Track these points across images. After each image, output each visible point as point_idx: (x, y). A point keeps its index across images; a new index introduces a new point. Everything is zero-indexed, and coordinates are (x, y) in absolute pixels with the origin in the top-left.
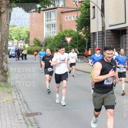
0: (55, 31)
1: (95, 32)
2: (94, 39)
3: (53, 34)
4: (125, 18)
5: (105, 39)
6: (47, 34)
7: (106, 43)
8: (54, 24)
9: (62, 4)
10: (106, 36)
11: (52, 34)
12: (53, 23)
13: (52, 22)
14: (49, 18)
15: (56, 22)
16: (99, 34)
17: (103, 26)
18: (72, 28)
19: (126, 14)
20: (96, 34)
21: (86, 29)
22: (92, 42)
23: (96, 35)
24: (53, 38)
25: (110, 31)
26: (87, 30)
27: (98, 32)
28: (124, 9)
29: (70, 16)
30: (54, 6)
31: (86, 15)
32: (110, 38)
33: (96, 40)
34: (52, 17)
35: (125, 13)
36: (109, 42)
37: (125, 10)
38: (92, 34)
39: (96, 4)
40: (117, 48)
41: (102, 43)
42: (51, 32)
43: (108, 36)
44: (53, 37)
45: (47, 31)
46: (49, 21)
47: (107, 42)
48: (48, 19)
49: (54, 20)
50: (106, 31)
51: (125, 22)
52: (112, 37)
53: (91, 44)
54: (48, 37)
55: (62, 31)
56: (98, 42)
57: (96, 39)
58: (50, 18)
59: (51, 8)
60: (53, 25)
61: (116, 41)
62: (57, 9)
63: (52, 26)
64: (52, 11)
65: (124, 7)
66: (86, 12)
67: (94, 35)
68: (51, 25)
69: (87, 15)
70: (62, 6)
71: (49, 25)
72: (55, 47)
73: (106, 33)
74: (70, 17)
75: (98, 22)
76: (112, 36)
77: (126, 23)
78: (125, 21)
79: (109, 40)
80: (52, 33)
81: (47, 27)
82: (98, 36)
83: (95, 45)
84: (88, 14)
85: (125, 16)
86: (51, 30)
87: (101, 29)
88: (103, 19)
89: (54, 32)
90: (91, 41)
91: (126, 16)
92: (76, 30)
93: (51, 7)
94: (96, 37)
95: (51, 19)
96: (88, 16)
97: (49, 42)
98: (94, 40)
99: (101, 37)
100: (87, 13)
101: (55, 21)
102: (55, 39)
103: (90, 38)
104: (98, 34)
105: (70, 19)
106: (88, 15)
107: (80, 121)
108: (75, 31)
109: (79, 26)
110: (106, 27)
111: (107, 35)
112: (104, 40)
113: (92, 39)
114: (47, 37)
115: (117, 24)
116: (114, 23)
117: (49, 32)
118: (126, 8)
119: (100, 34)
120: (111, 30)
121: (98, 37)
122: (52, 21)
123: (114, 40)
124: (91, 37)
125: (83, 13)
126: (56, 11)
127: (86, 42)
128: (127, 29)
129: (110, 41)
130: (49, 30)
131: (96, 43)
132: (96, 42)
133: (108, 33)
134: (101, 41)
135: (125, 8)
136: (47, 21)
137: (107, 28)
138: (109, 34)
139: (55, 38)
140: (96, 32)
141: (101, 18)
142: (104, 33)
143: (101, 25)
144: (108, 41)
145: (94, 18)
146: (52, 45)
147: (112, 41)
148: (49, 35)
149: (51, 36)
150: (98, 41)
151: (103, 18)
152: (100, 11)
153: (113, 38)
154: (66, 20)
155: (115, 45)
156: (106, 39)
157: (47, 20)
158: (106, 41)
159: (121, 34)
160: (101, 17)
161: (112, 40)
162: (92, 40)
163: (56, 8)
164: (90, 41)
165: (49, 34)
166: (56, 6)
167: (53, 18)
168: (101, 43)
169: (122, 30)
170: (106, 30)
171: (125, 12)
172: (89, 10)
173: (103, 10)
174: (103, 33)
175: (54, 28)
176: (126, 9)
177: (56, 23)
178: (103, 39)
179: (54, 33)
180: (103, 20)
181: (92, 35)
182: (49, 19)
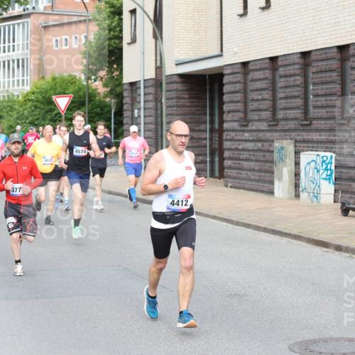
0: (25, 78)
1: (136, 82)
2: (132, 101)
3: (21, 87)
4: (219, 42)
5: (163, 101)
6: (4, 87)
7: (166, 110)
8: (23, 60)
9: (44, 5)
10: (167, 91)
11: (16, 87)
12: (20, 57)
13: (18, 54)
14: (9, 42)
15: (27, 54)
16: (148, 87)
17: (159, 64)
18: (73, 71)
19: (224, 31)
20: (140, 88)
21: (110, 72)
22: (127, 110)
23: (138, 90)
24: (20, 98)
25: (177, 79)
26: (114, 77)
27: (145, 80)
28: (219, 16)
29: (67, 37)
30: (24, 10)
31: (112, 33)
32: (177, 98)
33: (140, 102)
34: (18, 41)
35: (219, 29)
36: (175, 108)
37: (219, 18)
38: (128, 88)
39: (139, 3)
40: (199, 126)
41: (156, 112)
42: (13, 81)
43: (171, 93)
44: (18, 96)
45: (4, 78)
46: (9, 51)
47: (169, 109)
48: (7, 45)
49: (23, 49)
50: (166, 79)
51: (219, 53)
52: (183, 96)
53: (125, 115)
54: (6, 94)
55: (43, 78)
56: (145, 109)
57: (138, 100)
58: (11, 44)
59: (16, 14)
60: (21, 63)
61: (194, 106)
62: (32, 17)
63: (18, 66)
64: (18, 24)
65: (219, 11)
66: (113, 24)
67: (134, 88)
68: (13, 61)
69: (114, 32)
70: (45, 8)
71: (9, 61)
72: (25, 122)
73: (167, 83)
74: (66, 40)
75: (143, 53)
76: (183, 91)
77: (221, 55)
78: (220, 50)
79: (174, 102)
80: (18, 85)
81: (4, 66)
82: (144, 91)
83: (136, 116)
84: (118, 29)
85: (219, 37)
86: (13, 77)
87: (154, 72)
88: (158, 45)
89: (23, 80)
90: (125, 107)
91: (224, 36)
92: (83, 77)
93: (14, 13)
94: (140, 95)
95: (14, 46)
96: (116, 36)
97: (9, 108)
98: (132, 105)
99: (151, 96)
100: (114, 27)
101: (26, 51)
102: (25, 101)
103: (123, 98)
104: (145, 87)
105: (66, 45)
106: (116, 33)
107: (96, 327)
108: (80, 78)
109: (91, 67)
110: (166, 66)
111: (168, 89)
112: (162, 104)
113: (127, 100)
114: (4, 96)
115: (196, 58)
116: (188, 57)
117: (9, 82)
118: (223, 13)
119: (151, 86)
120: (182, 76)
121: (145, 94)
122: (18, 50)
123: (188, 104)
124: (125, 94)
125: (104, 29)
126: (27, 22)
127: (111, 107)
128: (226, 71)
129: (177, 106)
130: (9, 77)
131: (138, 113)
132: (139, 109)
133: (173, 83)
134: (151, 105)
135: (219, 13)
136: (4, 52)
137: (171, 69)
138: (175, 86)
139: (25, 97)
140: (140, 81)
141: (154, 43)
142: (161, 83)
143: (154, 62)
144: (173, 106)
145: (134, 41)
146: (17, 118)
147: (183, 106)
148: (8, 91)
149: (16, 93)
150: (144, 105)
151: (158, 43)
152: (150, 22)
153: (185, 99)
154: (55, 48)
155: (190, 118)
156: (167, 99)
157: (4, 47)
158: (167, 107)
159: (208, 87)
160: (154, 40)
161: (182, 102)
162: (126, 103)
163: (28, 15)
164: (122, 105)
165: (9, 86)
166: (28, 9)
167: (21, 43)
168: (153, 112)
169: (210, 76)
170: (167, 74)
171: (219, 26)
172: (121, 20)
173: (158, 20)
174: (157, 83)
175: (23, 70)
176: (223, 15)
177: (29, 57)
178: (157, 100)
179: (23, 85)
180: (158, 48)
181: (126, 90)
182: (9, 46)
